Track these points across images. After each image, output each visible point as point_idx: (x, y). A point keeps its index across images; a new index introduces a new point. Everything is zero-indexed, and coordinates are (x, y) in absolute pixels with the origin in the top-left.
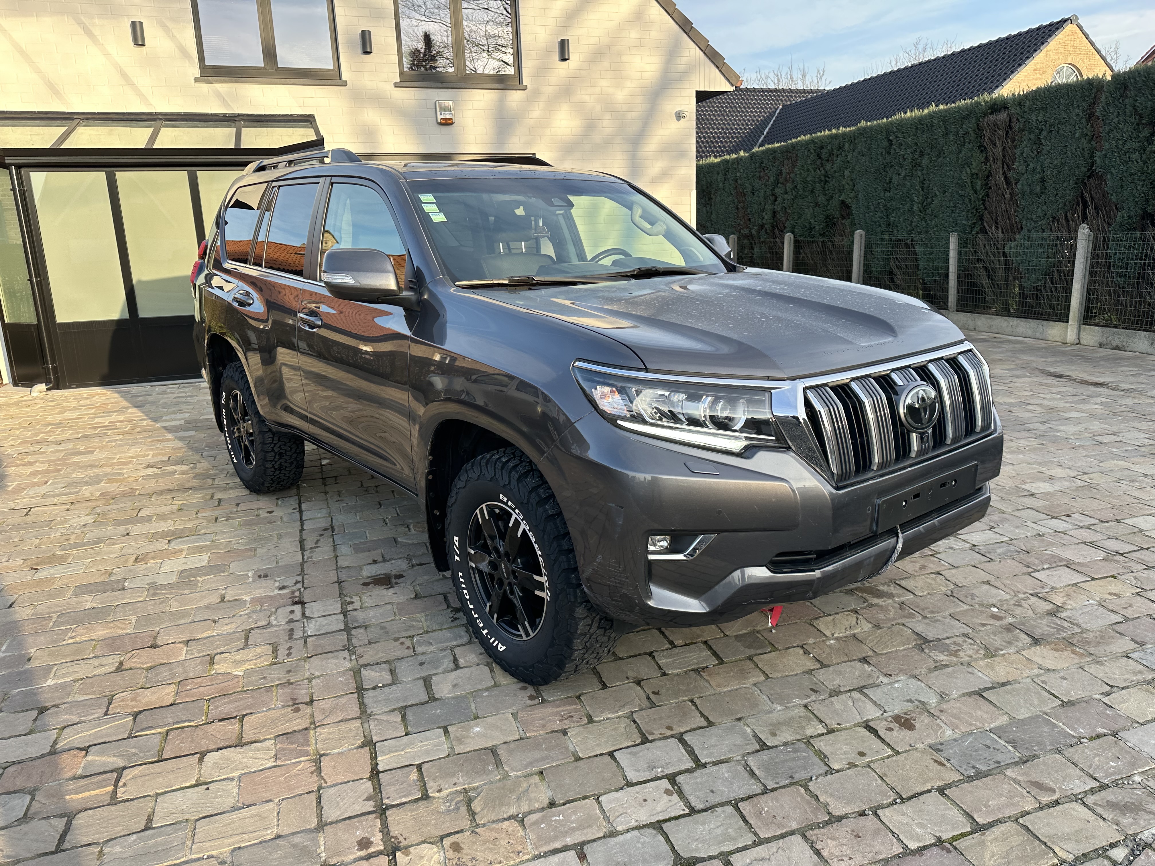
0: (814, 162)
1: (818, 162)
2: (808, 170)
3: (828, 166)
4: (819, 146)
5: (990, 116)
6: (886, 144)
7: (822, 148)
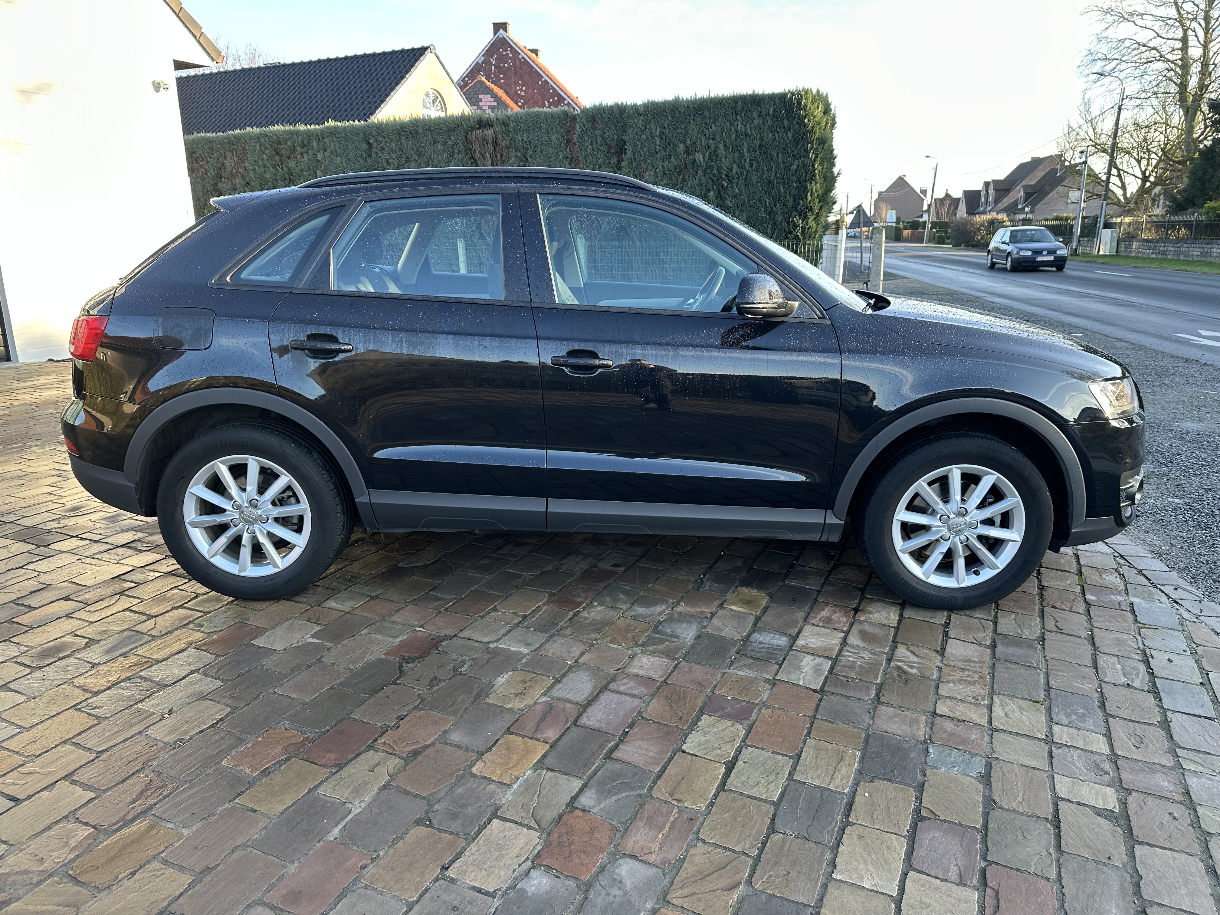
0: (271, 157)
1: (277, 158)
2: (265, 166)
3: (292, 164)
4: (277, 141)
5: (478, 131)
6: (365, 146)
7: (279, 143)
